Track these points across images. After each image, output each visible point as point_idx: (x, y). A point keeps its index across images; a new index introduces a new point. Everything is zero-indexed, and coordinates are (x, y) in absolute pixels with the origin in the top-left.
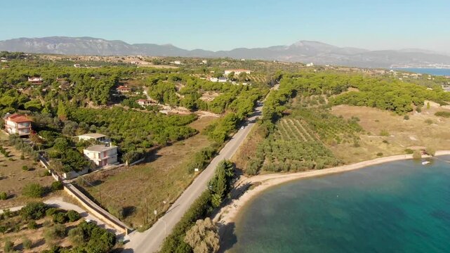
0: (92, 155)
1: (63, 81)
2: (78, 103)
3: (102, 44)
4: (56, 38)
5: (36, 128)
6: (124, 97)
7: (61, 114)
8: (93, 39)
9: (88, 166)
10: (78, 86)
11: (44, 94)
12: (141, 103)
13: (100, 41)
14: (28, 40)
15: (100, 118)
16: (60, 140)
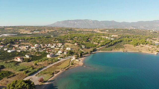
0: (83, 47)
1: (80, 37)
2: (82, 42)
3: (91, 22)
4: (78, 20)
5: (78, 44)
6: (89, 41)
7: (80, 43)
8: (88, 20)
9: (82, 48)
10: (82, 39)
11: (77, 40)
12: (91, 42)
13: (90, 20)
14: (70, 21)
15: (85, 44)
16: (80, 46)
